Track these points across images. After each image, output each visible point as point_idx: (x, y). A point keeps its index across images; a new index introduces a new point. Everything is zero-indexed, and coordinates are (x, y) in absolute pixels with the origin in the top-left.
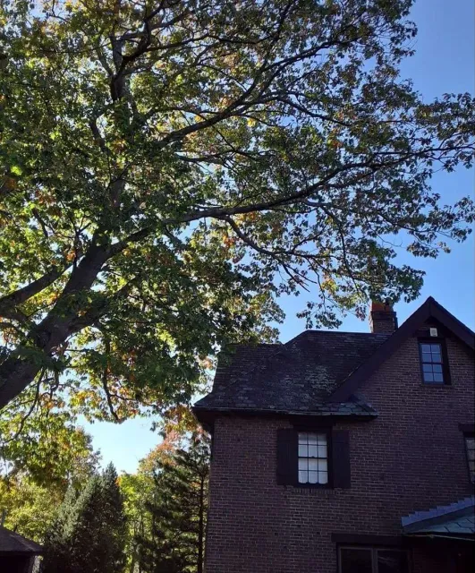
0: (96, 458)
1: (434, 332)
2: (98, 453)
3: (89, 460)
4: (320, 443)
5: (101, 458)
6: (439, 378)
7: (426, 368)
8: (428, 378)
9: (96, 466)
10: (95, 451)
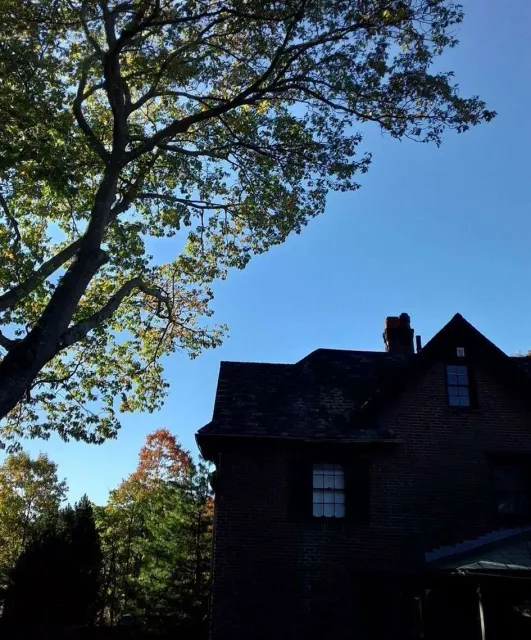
0: (60, 490)
1: (461, 352)
2: (64, 484)
3: (53, 492)
4: (337, 473)
5: (66, 490)
6: (465, 402)
7: (451, 390)
8: (454, 402)
9: (62, 498)
10: (60, 481)
